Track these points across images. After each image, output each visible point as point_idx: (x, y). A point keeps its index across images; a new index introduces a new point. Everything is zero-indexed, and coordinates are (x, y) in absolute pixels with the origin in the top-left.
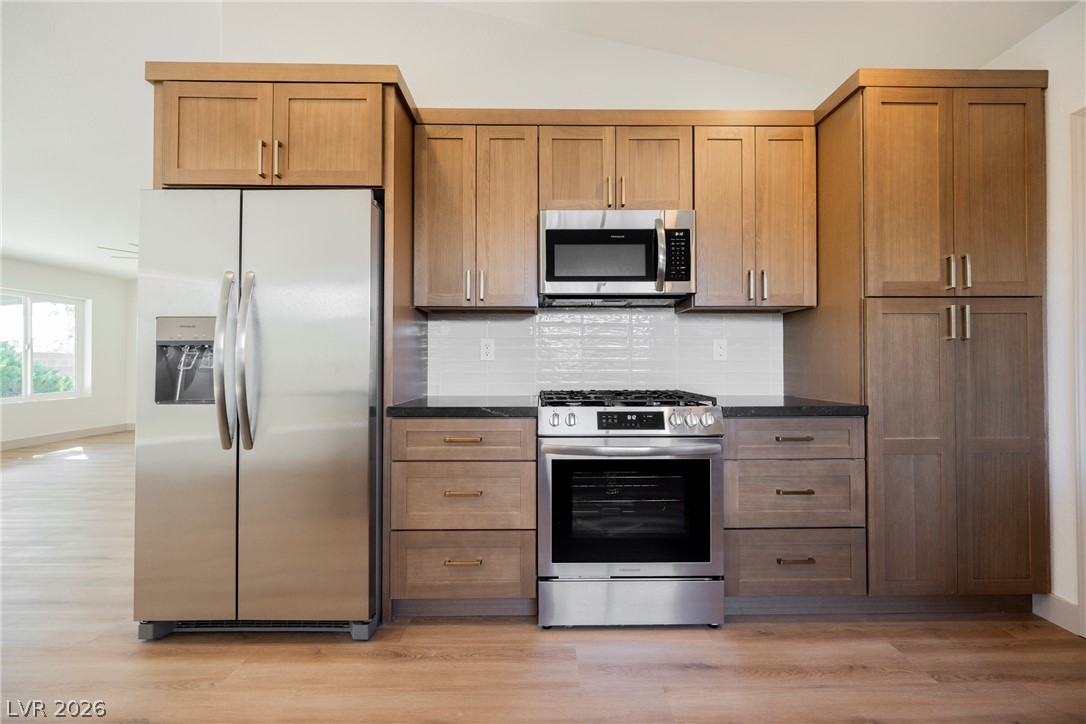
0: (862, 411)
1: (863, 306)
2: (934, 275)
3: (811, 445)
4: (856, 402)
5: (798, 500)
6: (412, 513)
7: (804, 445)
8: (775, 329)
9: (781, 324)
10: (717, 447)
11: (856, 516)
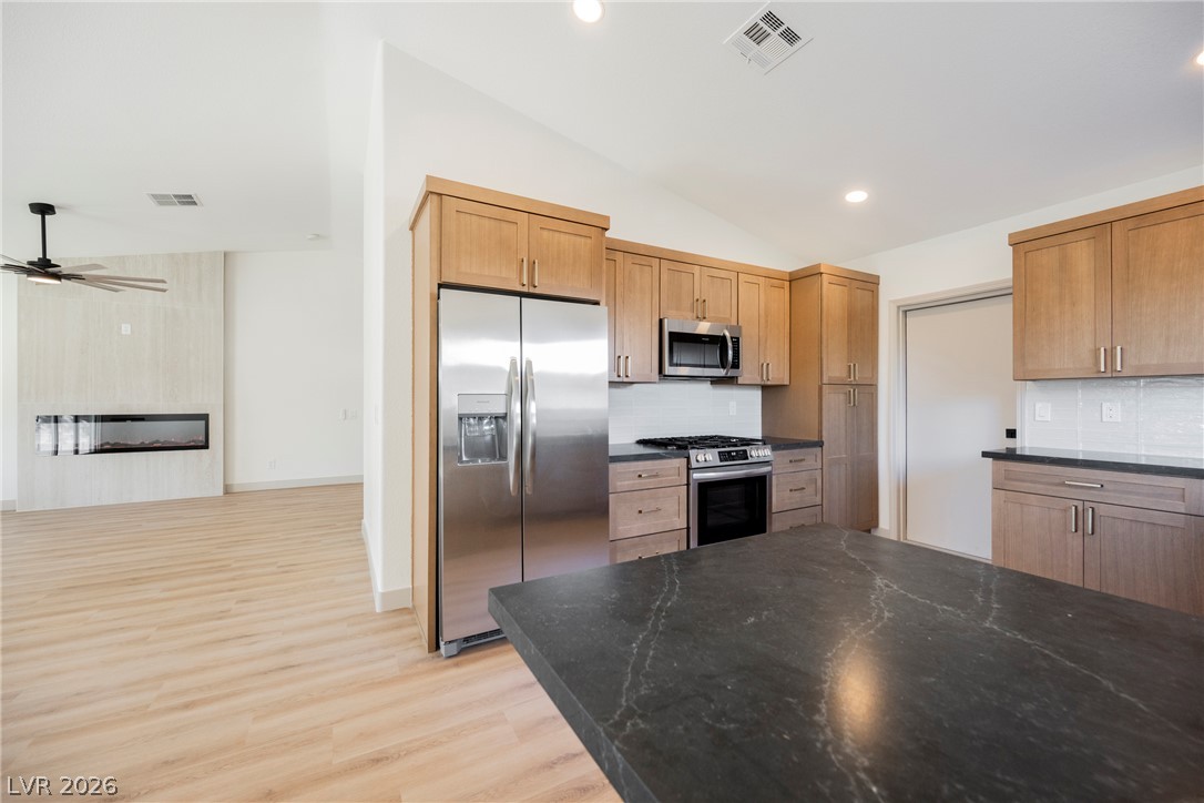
0: (820, 444)
1: (820, 389)
2: (845, 374)
3: (803, 463)
4: (816, 439)
5: (797, 494)
6: (620, 528)
7: (799, 464)
8: (758, 394)
9: (760, 392)
10: (769, 468)
11: (818, 500)
